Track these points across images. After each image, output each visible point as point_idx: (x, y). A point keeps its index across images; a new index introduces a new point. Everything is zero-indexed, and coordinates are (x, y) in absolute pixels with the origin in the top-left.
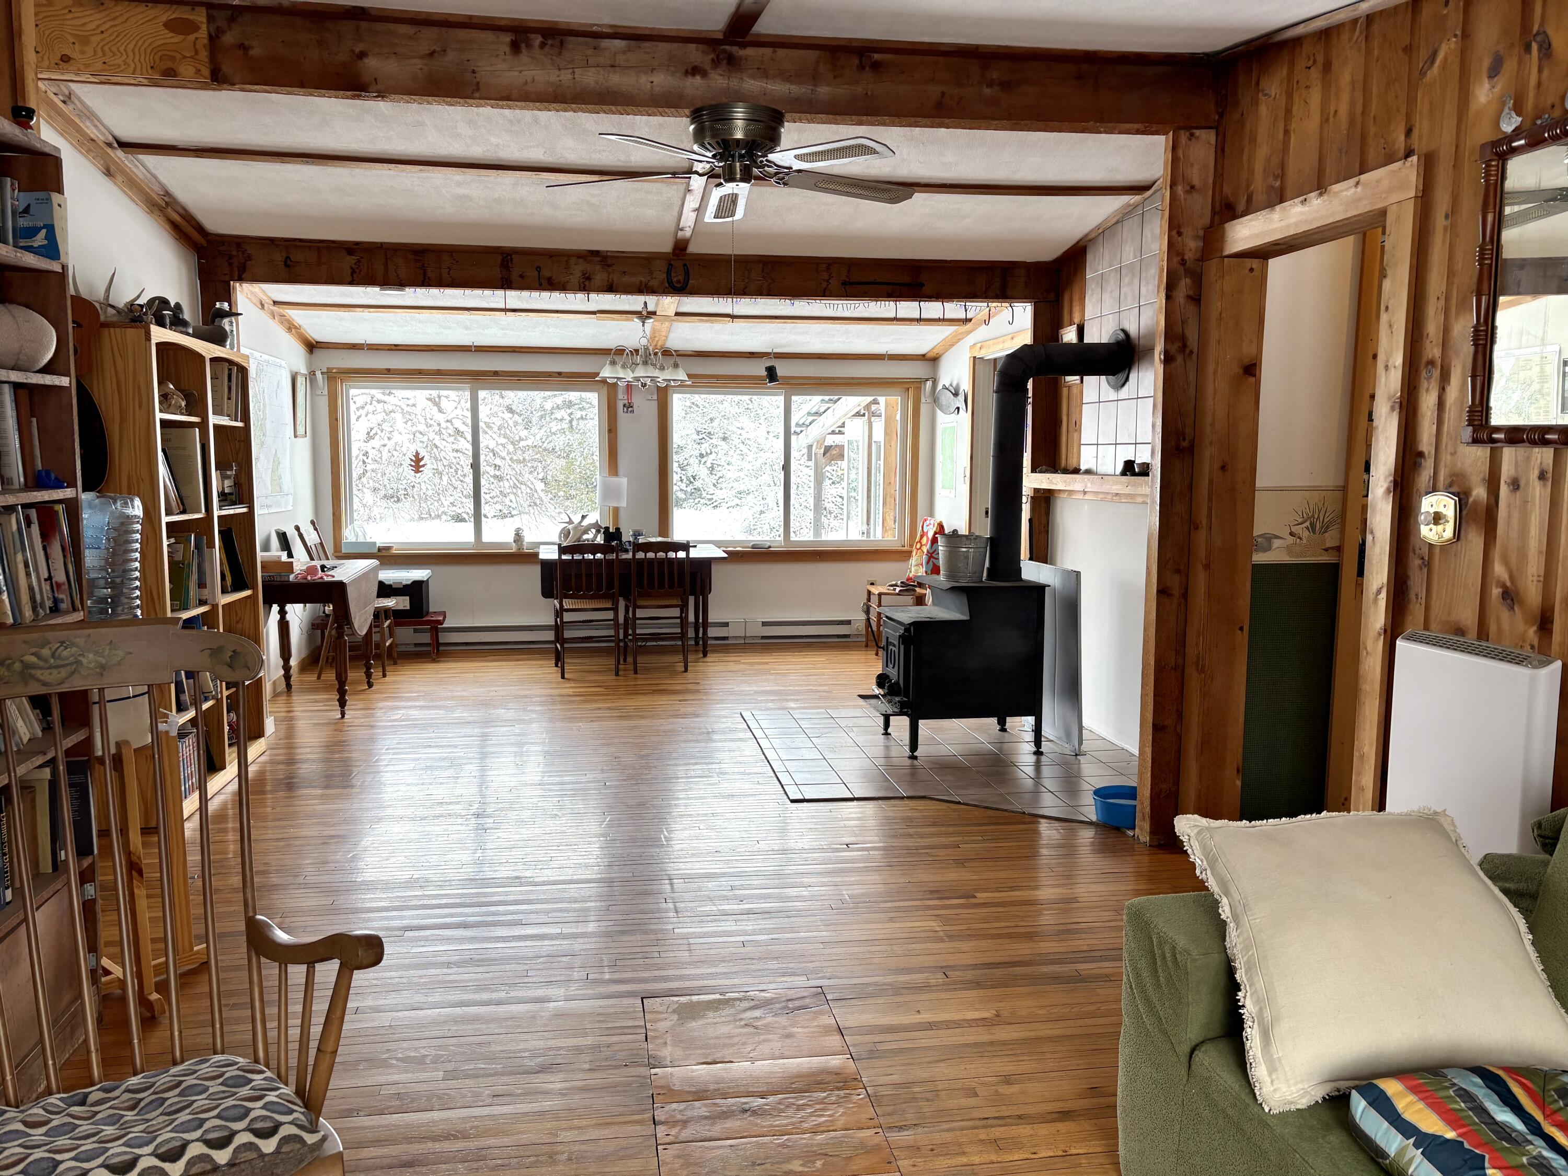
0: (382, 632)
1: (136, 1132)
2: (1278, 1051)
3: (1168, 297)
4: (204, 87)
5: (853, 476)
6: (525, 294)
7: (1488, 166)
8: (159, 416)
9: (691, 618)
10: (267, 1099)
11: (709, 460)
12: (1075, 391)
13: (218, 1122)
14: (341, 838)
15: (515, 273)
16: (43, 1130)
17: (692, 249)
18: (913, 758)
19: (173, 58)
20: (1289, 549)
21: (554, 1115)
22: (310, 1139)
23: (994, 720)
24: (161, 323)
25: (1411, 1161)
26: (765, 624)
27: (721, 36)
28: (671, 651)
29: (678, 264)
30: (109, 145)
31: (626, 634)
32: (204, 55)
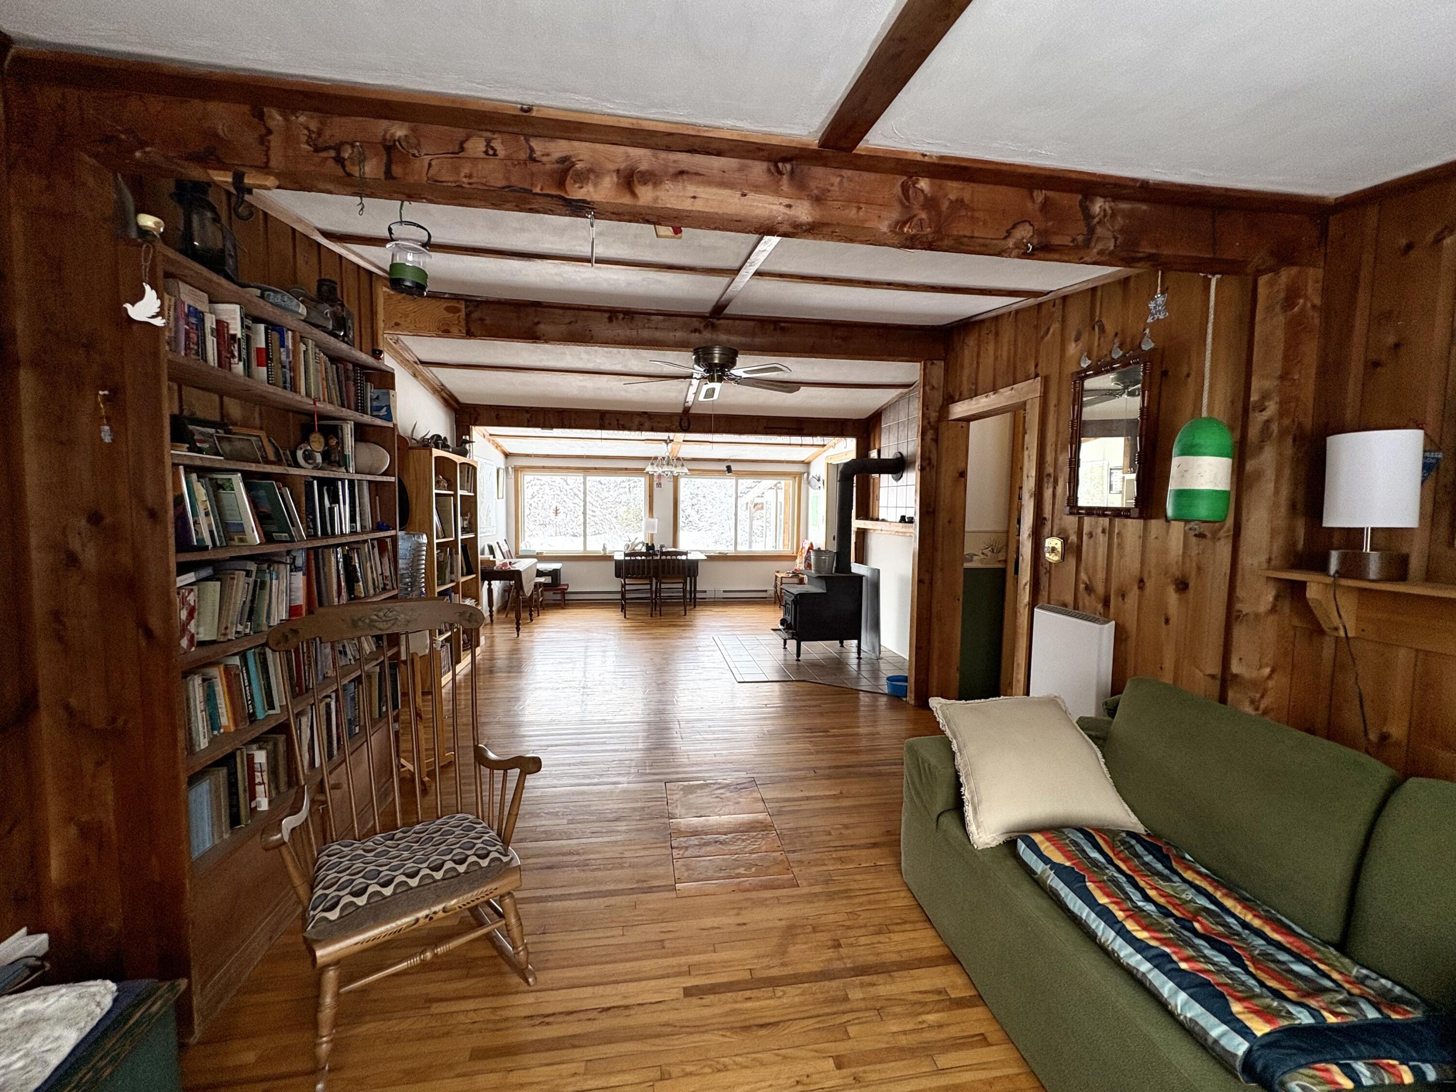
0: (538, 594)
1: (419, 855)
2: (981, 818)
3: (922, 439)
4: (462, 338)
5: (768, 516)
6: (611, 432)
7: (1075, 382)
8: (435, 491)
9: (688, 588)
10: (484, 838)
11: (696, 507)
12: (876, 481)
13: (460, 850)
14: (517, 699)
15: (607, 422)
16: (373, 854)
17: (692, 411)
18: (798, 660)
19: (448, 325)
20: (981, 561)
21: (623, 843)
22: (505, 859)
23: (838, 642)
24: (437, 447)
25: (1048, 876)
26: (724, 591)
27: (708, 315)
28: (677, 604)
29: (685, 418)
30: (416, 363)
31: (656, 596)
32: (463, 323)
